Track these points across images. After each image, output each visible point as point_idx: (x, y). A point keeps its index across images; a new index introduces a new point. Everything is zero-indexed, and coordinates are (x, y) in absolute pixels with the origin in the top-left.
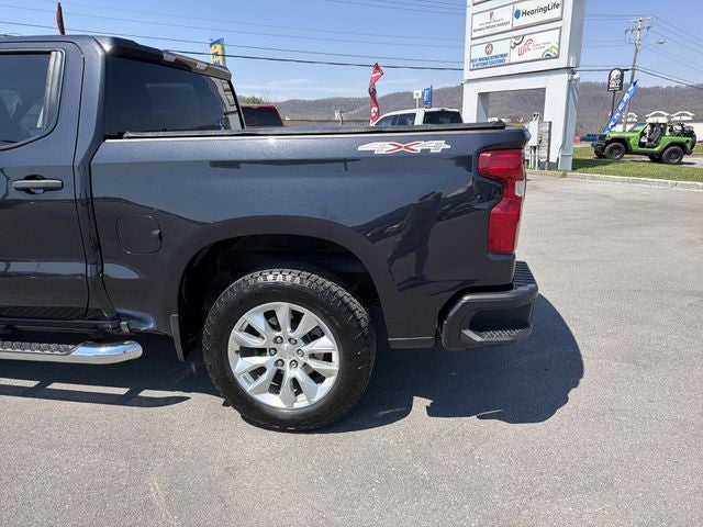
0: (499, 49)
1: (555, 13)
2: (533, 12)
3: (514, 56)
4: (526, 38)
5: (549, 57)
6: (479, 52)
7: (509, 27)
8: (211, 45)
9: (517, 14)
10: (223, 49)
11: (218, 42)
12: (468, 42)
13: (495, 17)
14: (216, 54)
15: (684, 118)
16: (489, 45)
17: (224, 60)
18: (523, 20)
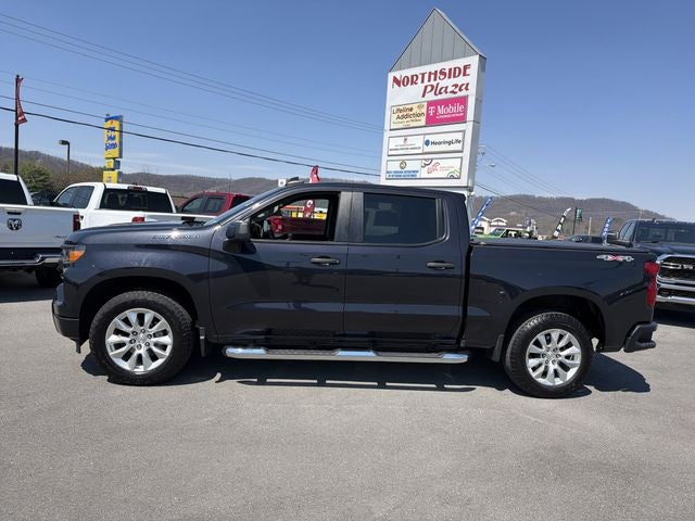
0: (411, 166)
1: (457, 147)
2: (440, 143)
3: (424, 173)
4: (434, 161)
5: (452, 177)
6: (395, 166)
7: (420, 151)
8: (107, 120)
9: (427, 143)
10: (121, 126)
11: (116, 118)
12: (385, 157)
13: (409, 142)
14: (113, 129)
15: (500, 224)
16: (403, 162)
17: (121, 136)
18: (431, 148)
